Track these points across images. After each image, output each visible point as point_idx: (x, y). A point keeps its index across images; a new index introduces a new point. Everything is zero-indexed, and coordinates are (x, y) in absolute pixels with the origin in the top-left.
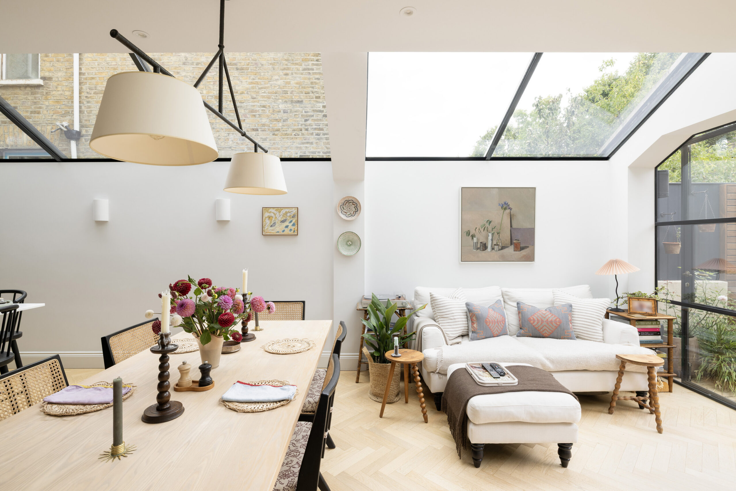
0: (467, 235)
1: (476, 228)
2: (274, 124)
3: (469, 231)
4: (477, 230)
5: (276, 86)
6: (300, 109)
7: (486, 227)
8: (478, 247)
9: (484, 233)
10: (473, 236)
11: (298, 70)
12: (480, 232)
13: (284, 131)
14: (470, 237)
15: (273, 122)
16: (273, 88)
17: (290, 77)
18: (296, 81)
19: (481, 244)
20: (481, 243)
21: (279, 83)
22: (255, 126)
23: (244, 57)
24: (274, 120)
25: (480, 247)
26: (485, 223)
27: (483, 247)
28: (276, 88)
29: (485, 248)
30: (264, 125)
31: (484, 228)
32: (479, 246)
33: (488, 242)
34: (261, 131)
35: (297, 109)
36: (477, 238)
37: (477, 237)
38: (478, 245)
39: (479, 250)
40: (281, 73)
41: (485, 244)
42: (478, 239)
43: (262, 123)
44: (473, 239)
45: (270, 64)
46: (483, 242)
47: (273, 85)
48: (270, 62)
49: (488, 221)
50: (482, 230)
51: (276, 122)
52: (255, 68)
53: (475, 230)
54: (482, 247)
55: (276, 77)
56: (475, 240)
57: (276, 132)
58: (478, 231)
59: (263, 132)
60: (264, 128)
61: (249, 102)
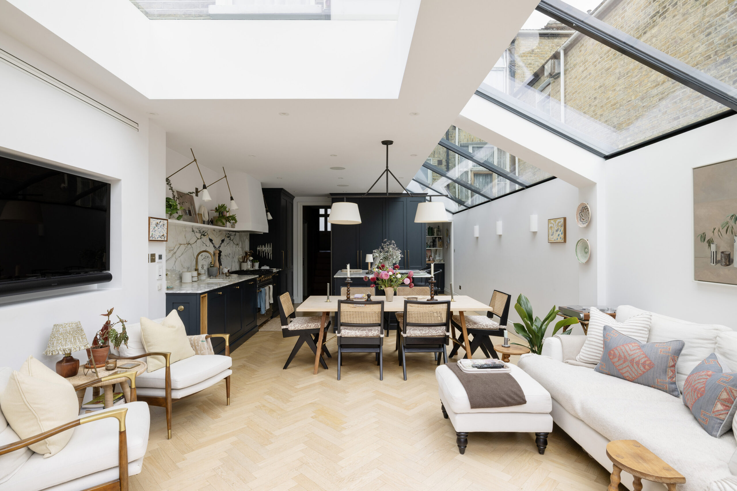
0: (701, 241)
1: (714, 229)
2: (696, 103)
3: (704, 233)
4: (716, 231)
5: (697, 55)
6: (726, 70)
7: (730, 226)
8: (717, 259)
9: (727, 237)
10: (710, 242)
11: (723, 19)
12: (720, 235)
13: (708, 107)
14: (706, 244)
15: (695, 101)
16: (693, 60)
17: (713, 35)
18: (720, 36)
19: (723, 255)
20: (722, 252)
21: (701, 50)
22: (677, 114)
23: (664, 42)
24: (696, 98)
25: (721, 259)
26: (728, 219)
27: (726, 259)
28: (697, 58)
29: (729, 261)
30: (685, 109)
31: (726, 228)
32: (719, 258)
33: (733, 251)
34: (683, 117)
35: (722, 72)
36: (716, 245)
37: (715, 243)
38: (717, 257)
39: (719, 265)
40: (702, 36)
41: (729, 254)
42: (717, 247)
43: (683, 107)
44: (709, 246)
45: (690, 33)
46: (725, 252)
47: (693, 57)
48: (689, 31)
49: (733, 216)
50: (723, 231)
51: (698, 100)
52: (674, 48)
53: (713, 232)
54: (723, 260)
55: (697, 45)
56: (713, 247)
57: (698, 112)
58: (717, 234)
59: (684, 118)
60: (685, 112)
61: (669, 89)
